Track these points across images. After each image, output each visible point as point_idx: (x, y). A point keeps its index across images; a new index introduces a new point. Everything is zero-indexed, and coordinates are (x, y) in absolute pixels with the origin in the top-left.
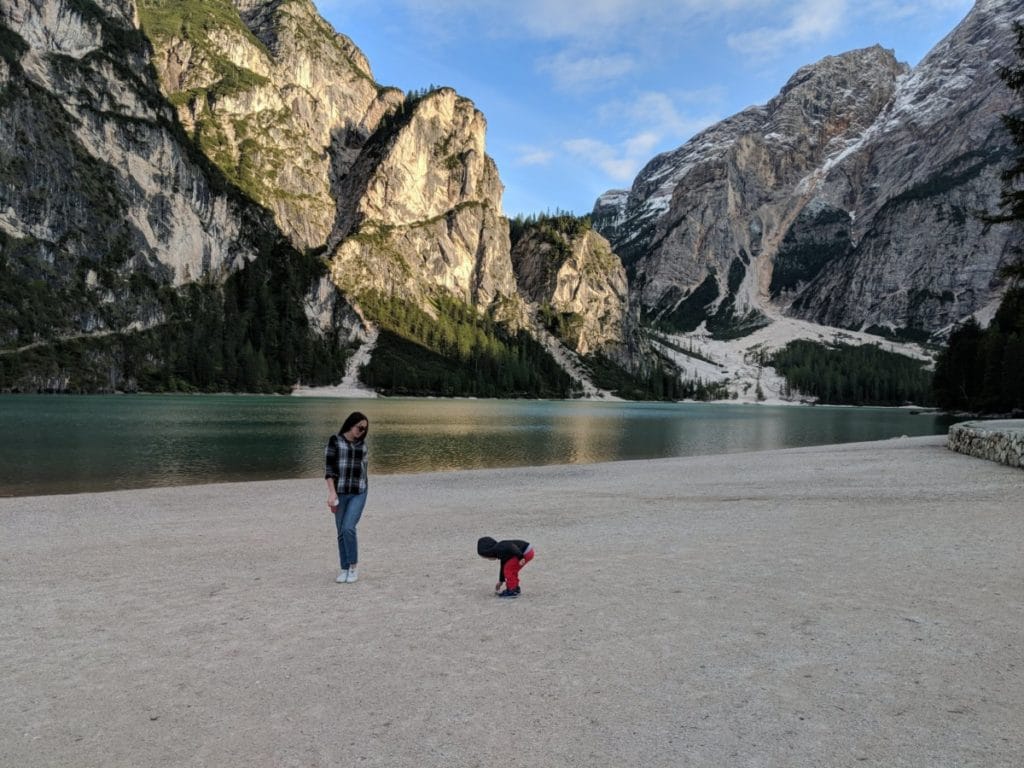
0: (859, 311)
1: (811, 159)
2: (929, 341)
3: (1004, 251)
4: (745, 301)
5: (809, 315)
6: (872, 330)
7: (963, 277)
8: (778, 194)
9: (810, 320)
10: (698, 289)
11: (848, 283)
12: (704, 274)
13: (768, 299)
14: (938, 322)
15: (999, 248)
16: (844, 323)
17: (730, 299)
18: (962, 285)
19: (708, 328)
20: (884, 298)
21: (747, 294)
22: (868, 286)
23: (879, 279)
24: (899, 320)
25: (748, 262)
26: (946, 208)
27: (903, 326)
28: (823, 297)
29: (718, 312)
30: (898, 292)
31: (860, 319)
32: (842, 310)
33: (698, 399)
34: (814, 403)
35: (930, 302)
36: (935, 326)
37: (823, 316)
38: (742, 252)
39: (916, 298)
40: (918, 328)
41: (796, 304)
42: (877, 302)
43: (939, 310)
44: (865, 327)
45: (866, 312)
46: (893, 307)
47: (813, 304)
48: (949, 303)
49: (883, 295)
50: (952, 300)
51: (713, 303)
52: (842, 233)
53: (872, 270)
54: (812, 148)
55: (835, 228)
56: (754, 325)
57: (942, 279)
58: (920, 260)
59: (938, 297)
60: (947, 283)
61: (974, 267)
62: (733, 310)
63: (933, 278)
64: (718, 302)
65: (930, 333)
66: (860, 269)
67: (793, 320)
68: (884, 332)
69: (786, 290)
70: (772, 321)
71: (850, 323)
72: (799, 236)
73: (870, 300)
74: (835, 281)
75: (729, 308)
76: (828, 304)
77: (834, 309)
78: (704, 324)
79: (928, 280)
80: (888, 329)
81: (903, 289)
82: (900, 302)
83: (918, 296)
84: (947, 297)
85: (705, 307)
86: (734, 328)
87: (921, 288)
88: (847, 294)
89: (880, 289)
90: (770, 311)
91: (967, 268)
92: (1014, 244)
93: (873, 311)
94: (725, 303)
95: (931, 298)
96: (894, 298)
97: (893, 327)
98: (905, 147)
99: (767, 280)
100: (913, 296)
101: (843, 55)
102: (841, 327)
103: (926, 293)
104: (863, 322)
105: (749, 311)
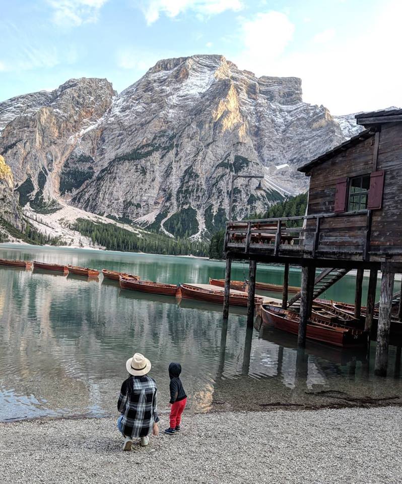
0: (103, 207)
1: (74, 127)
2: (132, 224)
3: (160, 190)
4: (48, 195)
5: (80, 206)
6: (109, 216)
7: (145, 198)
8: (59, 141)
9: (81, 208)
10: (22, 184)
11: (98, 193)
12: (25, 177)
13: (59, 195)
14: (135, 216)
15: (158, 188)
16: (96, 212)
17: (40, 193)
18: (144, 202)
19: (31, 206)
20: (113, 203)
21: (49, 191)
22: (107, 196)
23: (111, 194)
24: (120, 214)
25: (47, 174)
26: (139, 167)
27: (121, 216)
28: (86, 198)
29: (35, 199)
30: (119, 201)
31: (103, 211)
32: (96, 205)
33: (52, 245)
34: (105, 250)
35: (132, 207)
36: (134, 218)
37: (87, 207)
38: (43, 168)
39: (127, 204)
40: (127, 217)
41: (74, 200)
42: (110, 204)
43: (135, 212)
44: (105, 215)
45: (106, 208)
46: (117, 207)
47: (82, 200)
48: (139, 209)
49: (113, 201)
50: (141, 208)
51: (31, 193)
52: (91, 168)
53: (109, 189)
54: (75, 122)
55: (88, 165)
56: (55, 207)
57: (137, 197)
58: (128, 188)
59: (135, 205)
60: (139, 199)
61: (149, 194)
62: (42, 199)
63: (133, 197)
64: (34, 193)
65: (131, 221)
66: (103, 188)
67: (72, 208)
68: (114, 218)
69: (68, 192)
70: (63, 207)
71: (99, 212)
72: (71, 165)
73: (107, 202)
74: (92, 191)
75: (40, 197)
76: (89, 202)
77: (92, 205)
78: (28, 204)
79: (131, 197)
80: (115, 217)
81: (121, 200)
82: (120, 206)
83: (128, 204)
84: (138, 206)
85: (28, 195)
86: (45, 208)
87: (128, 201)
88: (97, 199)
89: (112, 198)
90: (61, 201)
91: (146, 195)
92: (163, 187)
93: (109, 208)
94: (38, 194)
95: (133, 205)
96: (117, 203)
97: (117, 216)
98: (117, 132)
99: (57, 186)
100: (125, 203)
101: (91, 79)
102: (95, 213)
103: (130, 203)
104: (104, 212)
105: (51, 200)
